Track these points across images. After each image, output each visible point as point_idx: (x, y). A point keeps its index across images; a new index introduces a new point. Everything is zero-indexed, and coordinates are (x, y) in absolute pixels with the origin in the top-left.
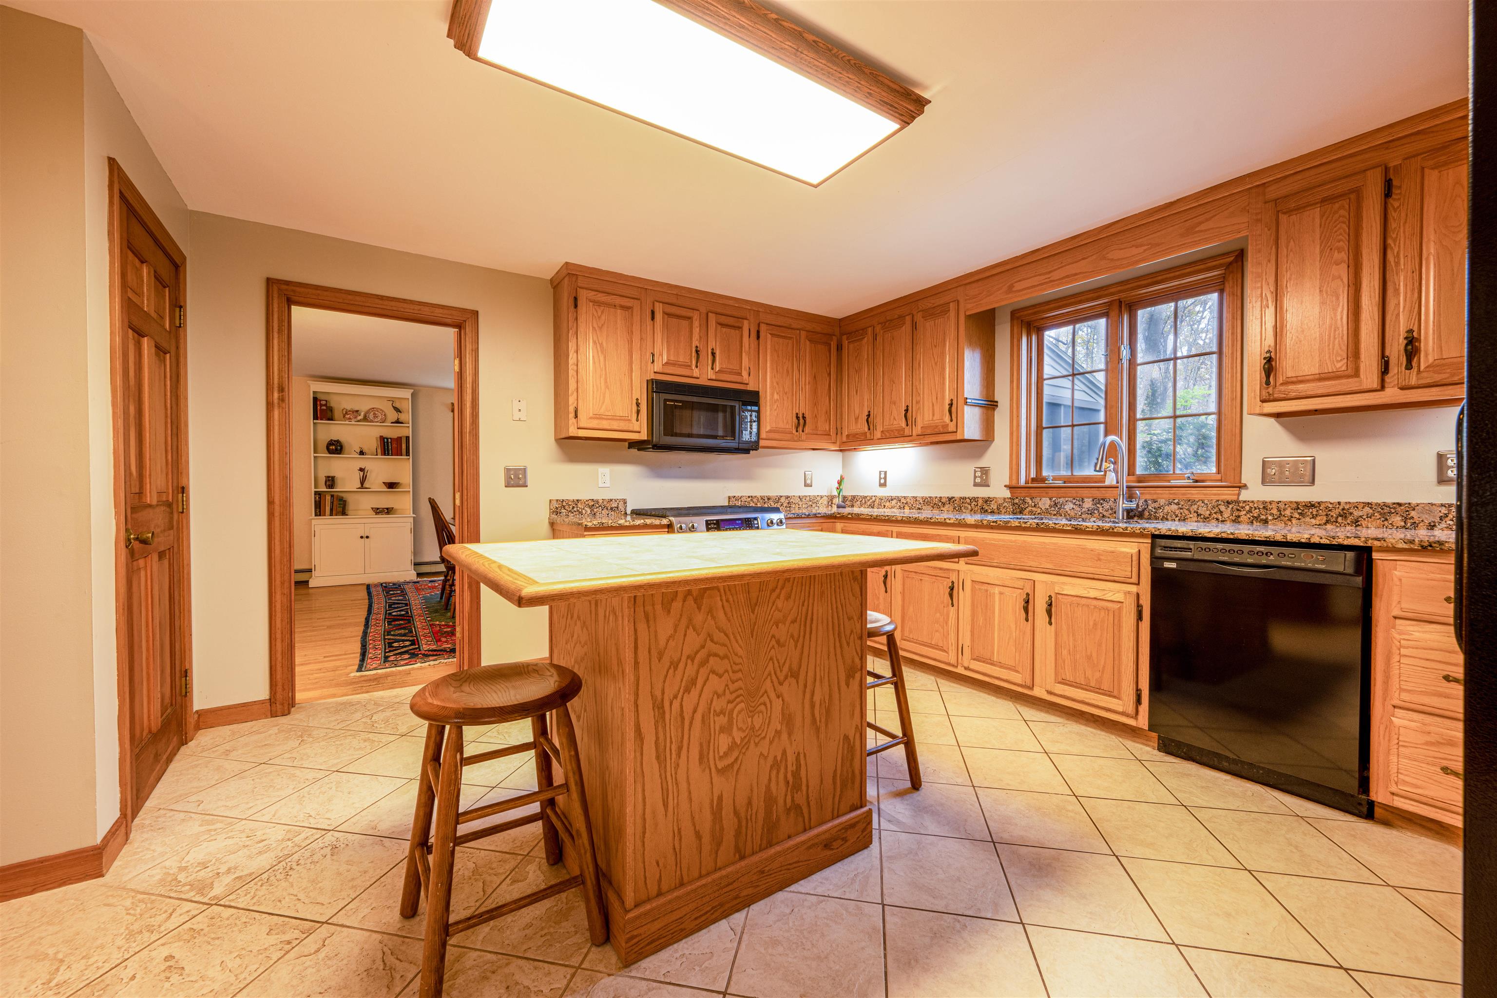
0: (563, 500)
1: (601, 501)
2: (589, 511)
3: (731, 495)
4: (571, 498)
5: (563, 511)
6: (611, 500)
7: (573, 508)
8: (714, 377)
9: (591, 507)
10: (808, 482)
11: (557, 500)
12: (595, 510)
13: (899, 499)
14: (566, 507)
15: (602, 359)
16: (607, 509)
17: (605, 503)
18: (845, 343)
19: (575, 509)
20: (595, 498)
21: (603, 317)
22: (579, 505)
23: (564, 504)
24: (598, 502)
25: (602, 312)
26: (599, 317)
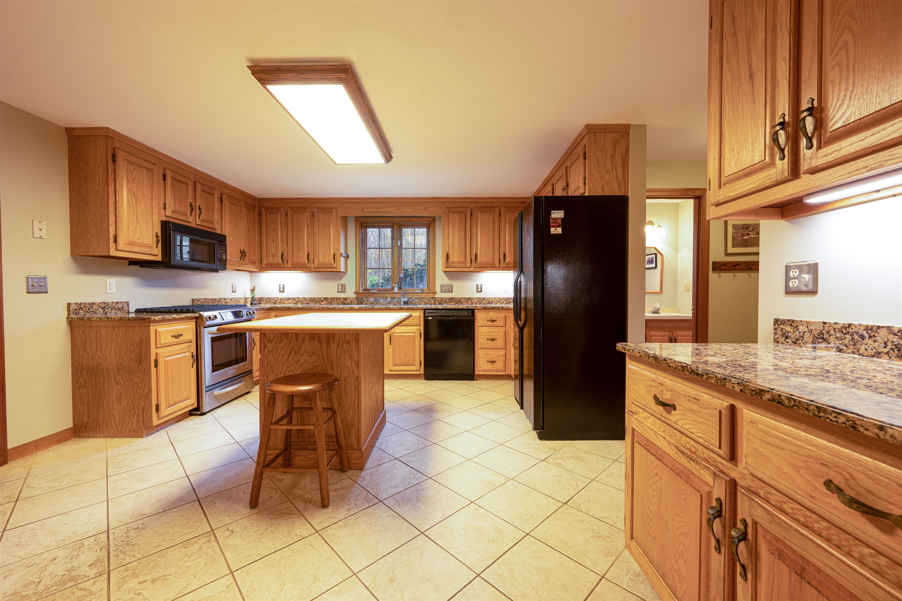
0: (81, 303)
1: (110, 304)
2: (101, 311)
3: (194, 298)
4: (87, 301)
5: (81, 311)
6: (118, 303)
7: (89, 309)
8: (200, 223)
9: (103, 308)
10: (234, 289)
11: (76, 304)
12: (106, 310)
13: (294, 299)
14: (84, 309)
15: (134, 202)
16: (115, 309)
17: (114, 305)
18: (264, 213)
19: (91, 310)
20: (106, 301)
21: (135, 173)
22: (94, 307)
23: (82, 306)
24: (108, 304)
25: (134, 169)
26: (132, 173)
